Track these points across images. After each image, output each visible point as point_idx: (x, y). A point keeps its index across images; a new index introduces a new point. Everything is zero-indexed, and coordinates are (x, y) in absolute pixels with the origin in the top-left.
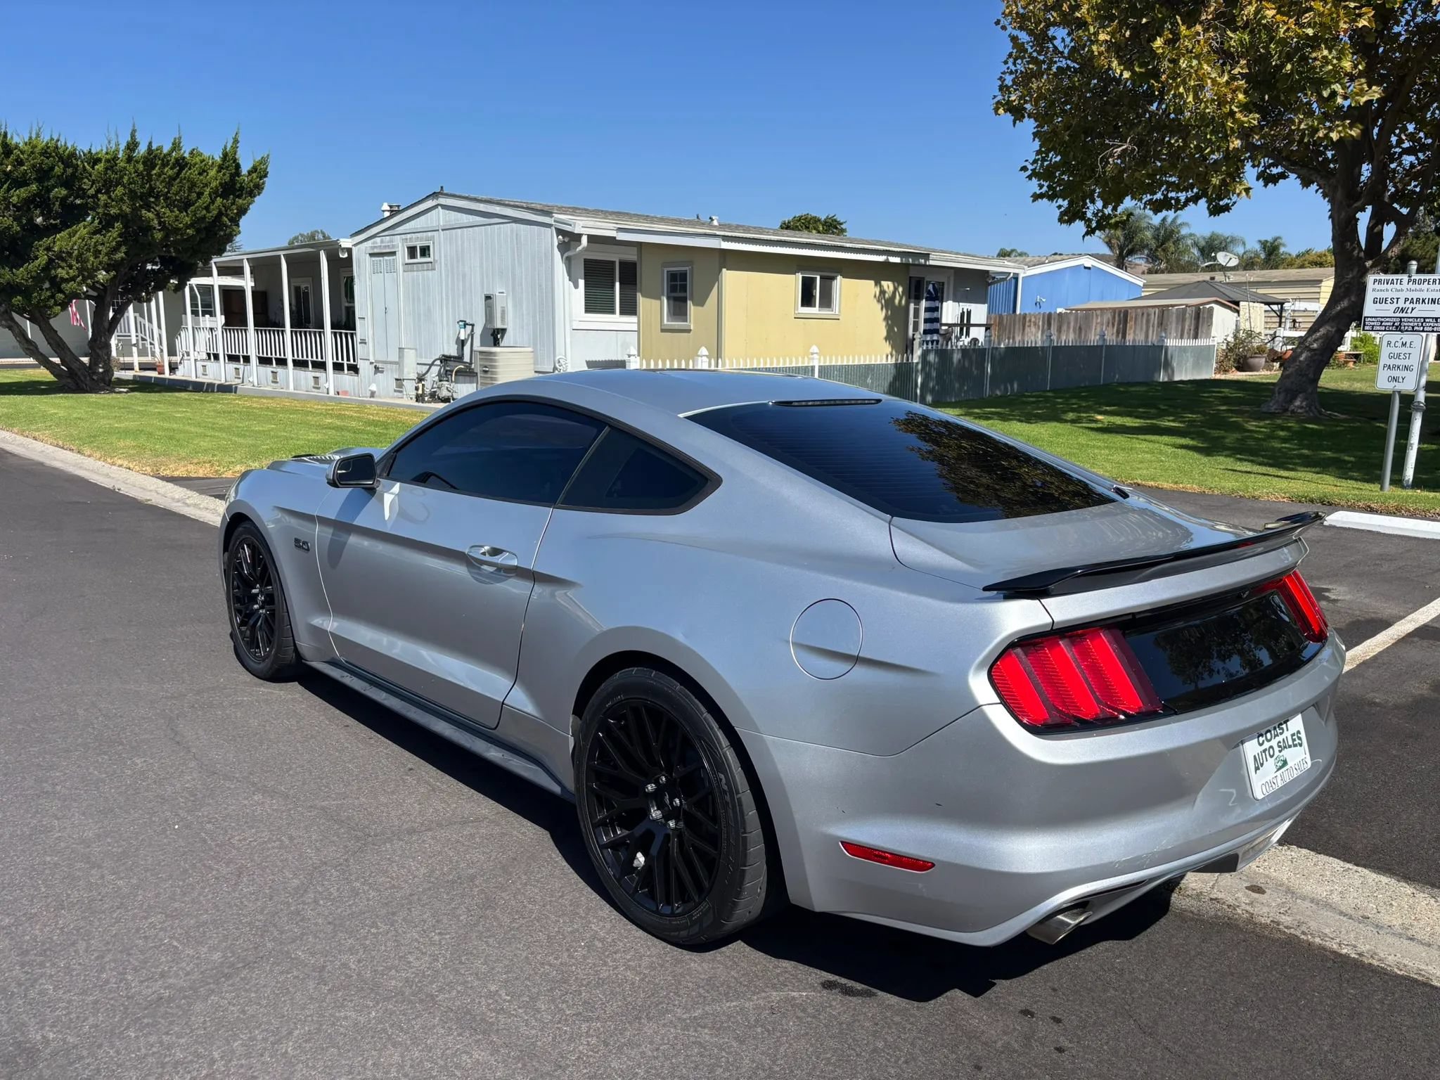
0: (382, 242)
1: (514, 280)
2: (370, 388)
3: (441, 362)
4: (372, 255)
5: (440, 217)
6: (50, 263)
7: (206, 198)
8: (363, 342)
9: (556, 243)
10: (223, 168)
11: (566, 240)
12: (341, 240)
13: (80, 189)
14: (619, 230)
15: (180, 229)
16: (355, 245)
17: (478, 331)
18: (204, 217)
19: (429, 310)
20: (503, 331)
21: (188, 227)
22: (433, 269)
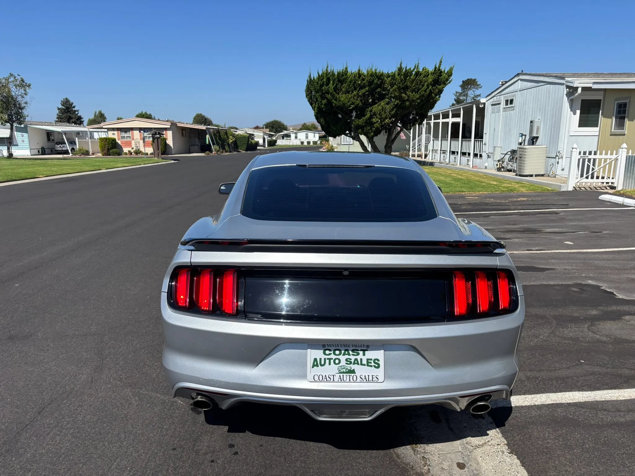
0: (496, 99)
1: (545, 112)
2: (485, 165)
3: (511, 153)
4: (492, 105)
5: (520, 85)
6: (371, 117)
7: (425, 87)
8: (485, 144)
9: (565, 93)
10: (434, 74)
11: (571, 91)
12: (481, 99)
13: (384, 88)
14: (595, 83)
15: (415, 100)
16: (487, 101)
17: (528, 138)
18: (424, 95)
19: (510, 129)
20: (537, 138)
21: (418, 99)
22: (514, 110)
